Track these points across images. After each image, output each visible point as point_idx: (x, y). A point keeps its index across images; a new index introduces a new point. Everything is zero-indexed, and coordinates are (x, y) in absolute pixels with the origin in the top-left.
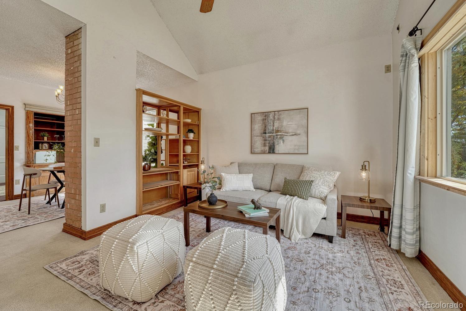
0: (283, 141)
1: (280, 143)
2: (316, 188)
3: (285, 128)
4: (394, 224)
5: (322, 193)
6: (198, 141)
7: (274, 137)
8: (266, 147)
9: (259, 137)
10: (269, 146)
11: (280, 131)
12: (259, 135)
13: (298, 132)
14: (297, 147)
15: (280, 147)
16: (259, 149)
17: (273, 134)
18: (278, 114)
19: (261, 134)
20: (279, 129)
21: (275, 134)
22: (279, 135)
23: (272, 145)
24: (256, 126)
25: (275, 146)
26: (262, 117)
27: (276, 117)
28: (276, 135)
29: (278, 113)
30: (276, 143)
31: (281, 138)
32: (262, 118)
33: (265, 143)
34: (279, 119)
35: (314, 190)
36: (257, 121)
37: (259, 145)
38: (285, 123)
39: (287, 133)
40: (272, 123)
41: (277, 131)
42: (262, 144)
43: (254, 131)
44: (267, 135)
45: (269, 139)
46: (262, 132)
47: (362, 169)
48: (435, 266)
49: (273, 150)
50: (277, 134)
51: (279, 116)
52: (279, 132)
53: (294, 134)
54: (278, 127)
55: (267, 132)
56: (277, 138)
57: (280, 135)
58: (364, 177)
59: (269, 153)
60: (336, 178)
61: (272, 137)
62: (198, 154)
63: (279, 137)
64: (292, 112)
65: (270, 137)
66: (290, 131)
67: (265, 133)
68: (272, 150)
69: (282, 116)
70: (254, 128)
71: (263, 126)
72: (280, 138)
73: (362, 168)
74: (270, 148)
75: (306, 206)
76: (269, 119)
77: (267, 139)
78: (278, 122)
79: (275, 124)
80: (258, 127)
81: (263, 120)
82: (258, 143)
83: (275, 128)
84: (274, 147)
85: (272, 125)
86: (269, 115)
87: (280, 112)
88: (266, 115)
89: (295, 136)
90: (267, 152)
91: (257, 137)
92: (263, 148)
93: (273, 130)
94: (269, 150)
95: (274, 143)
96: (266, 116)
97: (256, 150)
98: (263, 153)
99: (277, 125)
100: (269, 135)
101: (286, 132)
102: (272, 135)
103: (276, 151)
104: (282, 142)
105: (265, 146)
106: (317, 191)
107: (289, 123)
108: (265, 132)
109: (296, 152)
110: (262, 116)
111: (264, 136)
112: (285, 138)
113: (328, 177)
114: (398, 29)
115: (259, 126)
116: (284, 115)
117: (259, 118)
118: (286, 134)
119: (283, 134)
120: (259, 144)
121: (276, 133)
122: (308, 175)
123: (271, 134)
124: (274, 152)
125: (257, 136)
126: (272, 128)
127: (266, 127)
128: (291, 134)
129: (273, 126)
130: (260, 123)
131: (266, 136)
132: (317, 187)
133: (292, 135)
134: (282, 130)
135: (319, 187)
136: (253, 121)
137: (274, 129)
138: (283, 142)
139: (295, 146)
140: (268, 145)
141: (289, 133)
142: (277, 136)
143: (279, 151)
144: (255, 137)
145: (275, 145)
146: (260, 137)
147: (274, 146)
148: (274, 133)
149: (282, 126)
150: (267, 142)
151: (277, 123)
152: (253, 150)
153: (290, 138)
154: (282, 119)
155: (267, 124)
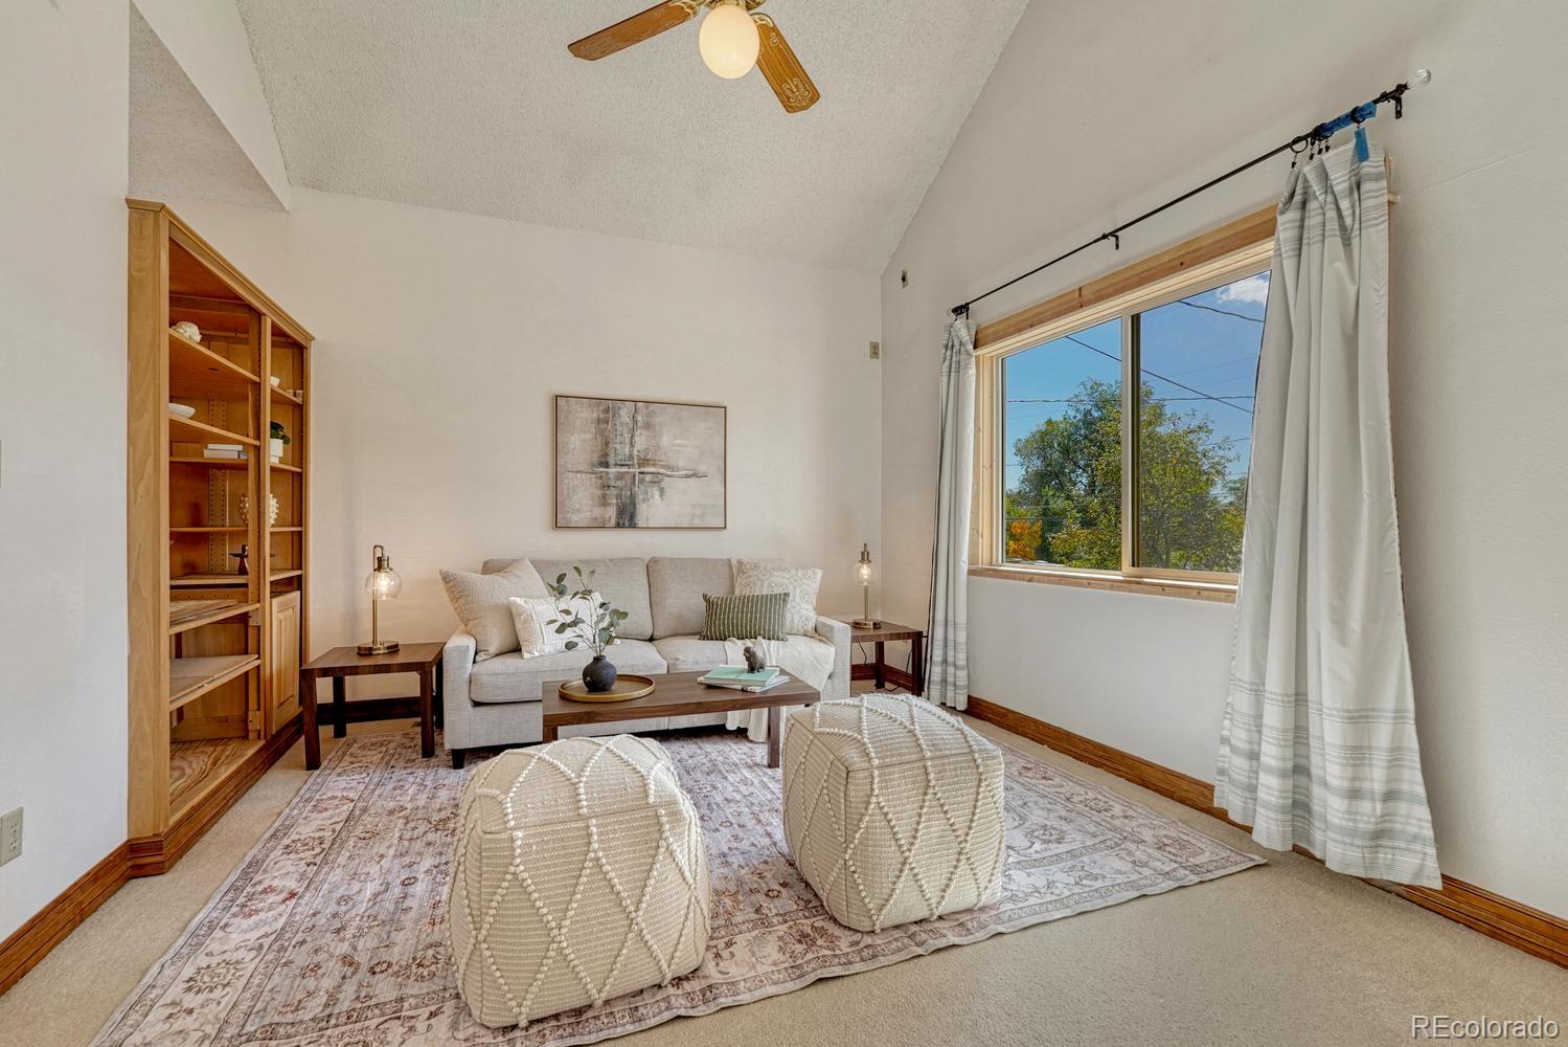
0: (662, 491)
1: (653, 496)
2: (793, 611)
3: (665, 453)
4: (934, 658)
5: (806, 620)
6: (300, 475)
7: (634, 480)
8: (608, 508)
9: (583, 476)
10: (617, 505)
11: (651, 462)
12: (582, 468)
13: (702, 469)
14: (698, 511)
15: (652, 509)
16: (583, 515)
17: (631, 470)
18: (645, 411)
19: (593, 465)
20: (649, 457)
21: (638, 470)
22: (647, 473)
23: (628, 501)
24: (573, 439)
25: (638, 507)
26: (593, 412)
27: (639, 418)
28: (640, 473)
29: (647, 407)
30: (641, 497)
31: (654, 482)
32: (595, 415)
33: (604, 496)
34: (648, 426)
35: (788, 616)
36: (579, 422)
37: (584, 502)
38: (665, 441)
39: (672, 468)
40: (627, 436)
41: (644, 462)
42: (594, 500)
43: (566, 454)
44: (613, 470)
45: (619, 483)
46: (595, 458)
47: (863, 560)
48: (1003, 708)
49: (632, 517)
50: (642, 470)
51: (648, 415)
52: (648, 465)
53: (691, 472)
54: (647, 450)
55: (611, 460)
56: (642, 481)
57: (654, 473)
58: (866, 577)
59: (618, 526)
60: (818, 583)
61: (628, 478)
62: (300, 533)
63: (648, 478)
64: (685, 412)
65: (620, 476)
66: (681, 463)
67: (607, 465)
68: (627, 518)
69: (659, 420)
70: (567, 443)
71: (599, 440)
72: (651, 482)
73: (863, 558)
74: (621, 512)
75: (795, 652)
76: (618, 423)
77: (612, 483)
78: (644, 433)
79: (637, 438)
80: (580, 443)
81: (599, 421)
82: (580, 495)
83: (638, 452)
84: (635, 508)
85: (627, 440)
86: (620, 408)
87: (652, 407)
88: (607, 408)
89: (694, 479)
90: (613, 522)
91: (579, 475)
92: (597, 512)
93: (631, 457)
94: (617, 518)
95: (633, 497)
96: (607, 411)
97: (575, 519)
98: (601, 526)
99: (641, 441)
100: (618, 472)
101: (668, 467)
102: (627, 473)
103: (641, 521)
104: (657, 494)
105: (604, 502)
106: (796, 617)
107: (677, 441)
108: (603, 460)
109: (697, 523)
110: (595, 409)
111: (601, 472)
112: (666, 482)
113: (806, 582)
114: (904, 279)
115: (584, 441)
116: (663, 417)
117: (584, 415)
118: (669, 473)
119: (662, 471)
120: (582, 498)
121: (640, 465)
122: (762, 581)
123: (624, 469)
124: (633, 525)
125: (577, 472)
126: (627, 450)
127: (607, 444)
128: (683, 473)
129: (632, 445)
130: (589, 432)
131: (607, 473)
132: (794, 607)
133: (687, 476)
134: (657, 458)
135: (798, 608)
136: (562, 421)
137: (635, 453)
138: (661, 496)
139: (694, 506)
140: (615, 501)
141: (678, 470)
142: (642, 476)
143: (648, 519)
144: (571, 475)
145: (637, 501)
146: (588, 476)
147: (634, 504)
148: (633, 465)
149: (658, 448)
150: (613, 492)
151: (643, 439)
152: (564, 518)
153: (680, 484)
154: (658, 428)
155: (611, 436)
